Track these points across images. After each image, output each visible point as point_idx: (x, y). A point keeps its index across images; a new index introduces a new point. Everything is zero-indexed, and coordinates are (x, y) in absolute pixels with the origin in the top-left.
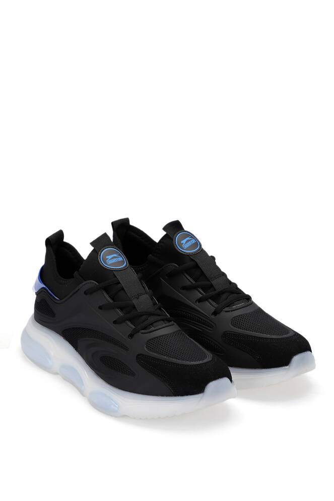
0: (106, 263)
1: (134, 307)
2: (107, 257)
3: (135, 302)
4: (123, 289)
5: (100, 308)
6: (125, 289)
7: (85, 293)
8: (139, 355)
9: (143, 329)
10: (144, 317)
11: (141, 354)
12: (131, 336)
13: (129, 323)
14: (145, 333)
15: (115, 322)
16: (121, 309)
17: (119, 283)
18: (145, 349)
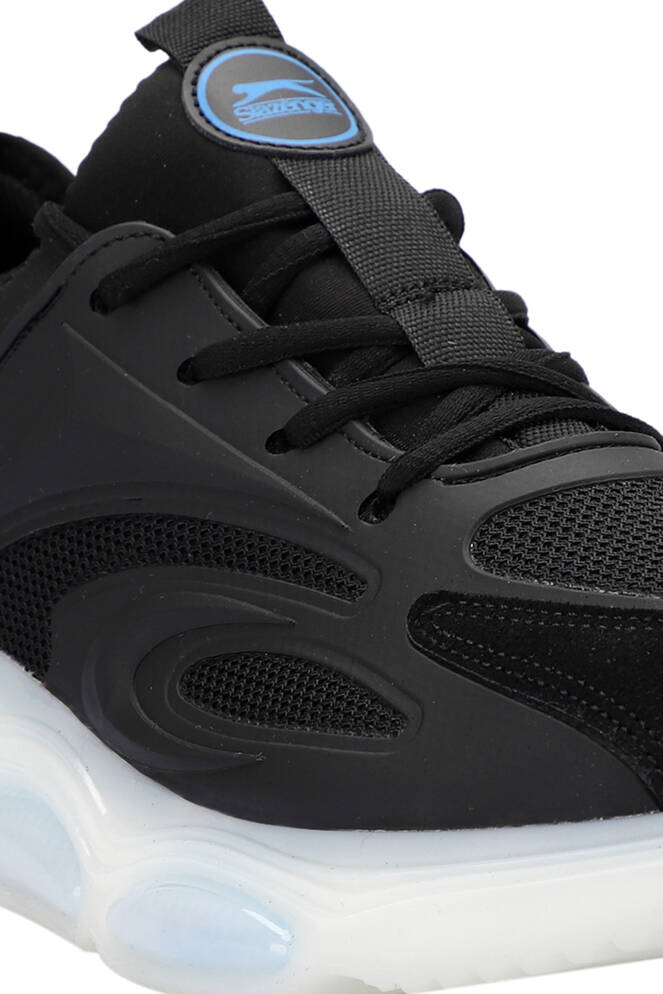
0: (231, 120)
1: (404, 348)
2: (238, 89)
3: (406, 318)
4: (332, 251)
5: (189, 372)
6: (345, 247)
7: (100, 302)
8: (426, 601)
9: (460, 458)
10: (462, 398)
11: (442, 596)
12: (381, 503)
13: (370, 435)
14: (471, 478)
15: (279, 442)
16: (322, 360)
17: (312, 218)
18: (471, 562)
